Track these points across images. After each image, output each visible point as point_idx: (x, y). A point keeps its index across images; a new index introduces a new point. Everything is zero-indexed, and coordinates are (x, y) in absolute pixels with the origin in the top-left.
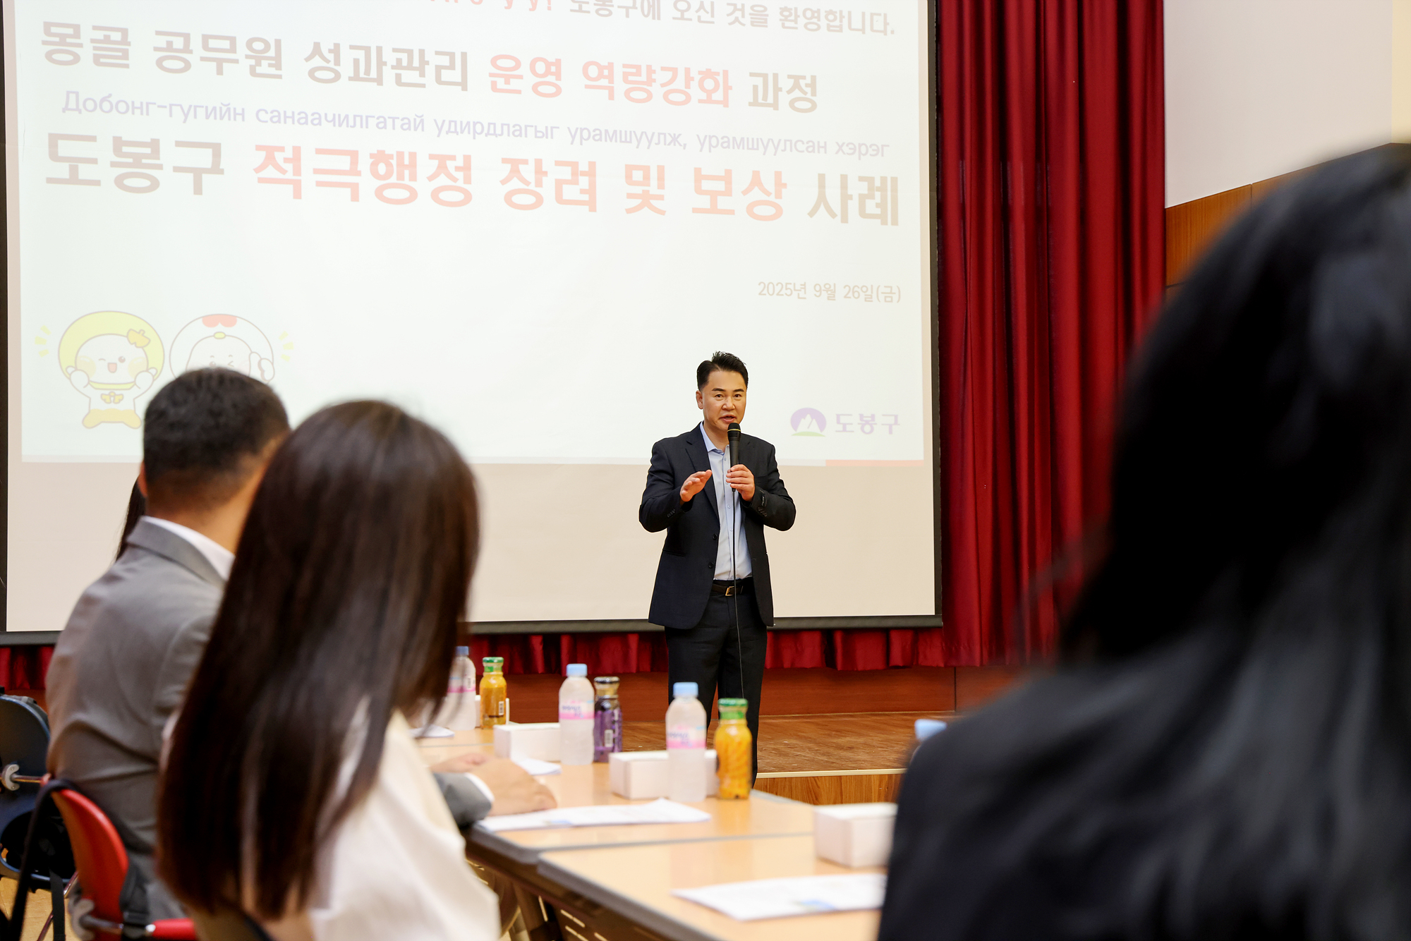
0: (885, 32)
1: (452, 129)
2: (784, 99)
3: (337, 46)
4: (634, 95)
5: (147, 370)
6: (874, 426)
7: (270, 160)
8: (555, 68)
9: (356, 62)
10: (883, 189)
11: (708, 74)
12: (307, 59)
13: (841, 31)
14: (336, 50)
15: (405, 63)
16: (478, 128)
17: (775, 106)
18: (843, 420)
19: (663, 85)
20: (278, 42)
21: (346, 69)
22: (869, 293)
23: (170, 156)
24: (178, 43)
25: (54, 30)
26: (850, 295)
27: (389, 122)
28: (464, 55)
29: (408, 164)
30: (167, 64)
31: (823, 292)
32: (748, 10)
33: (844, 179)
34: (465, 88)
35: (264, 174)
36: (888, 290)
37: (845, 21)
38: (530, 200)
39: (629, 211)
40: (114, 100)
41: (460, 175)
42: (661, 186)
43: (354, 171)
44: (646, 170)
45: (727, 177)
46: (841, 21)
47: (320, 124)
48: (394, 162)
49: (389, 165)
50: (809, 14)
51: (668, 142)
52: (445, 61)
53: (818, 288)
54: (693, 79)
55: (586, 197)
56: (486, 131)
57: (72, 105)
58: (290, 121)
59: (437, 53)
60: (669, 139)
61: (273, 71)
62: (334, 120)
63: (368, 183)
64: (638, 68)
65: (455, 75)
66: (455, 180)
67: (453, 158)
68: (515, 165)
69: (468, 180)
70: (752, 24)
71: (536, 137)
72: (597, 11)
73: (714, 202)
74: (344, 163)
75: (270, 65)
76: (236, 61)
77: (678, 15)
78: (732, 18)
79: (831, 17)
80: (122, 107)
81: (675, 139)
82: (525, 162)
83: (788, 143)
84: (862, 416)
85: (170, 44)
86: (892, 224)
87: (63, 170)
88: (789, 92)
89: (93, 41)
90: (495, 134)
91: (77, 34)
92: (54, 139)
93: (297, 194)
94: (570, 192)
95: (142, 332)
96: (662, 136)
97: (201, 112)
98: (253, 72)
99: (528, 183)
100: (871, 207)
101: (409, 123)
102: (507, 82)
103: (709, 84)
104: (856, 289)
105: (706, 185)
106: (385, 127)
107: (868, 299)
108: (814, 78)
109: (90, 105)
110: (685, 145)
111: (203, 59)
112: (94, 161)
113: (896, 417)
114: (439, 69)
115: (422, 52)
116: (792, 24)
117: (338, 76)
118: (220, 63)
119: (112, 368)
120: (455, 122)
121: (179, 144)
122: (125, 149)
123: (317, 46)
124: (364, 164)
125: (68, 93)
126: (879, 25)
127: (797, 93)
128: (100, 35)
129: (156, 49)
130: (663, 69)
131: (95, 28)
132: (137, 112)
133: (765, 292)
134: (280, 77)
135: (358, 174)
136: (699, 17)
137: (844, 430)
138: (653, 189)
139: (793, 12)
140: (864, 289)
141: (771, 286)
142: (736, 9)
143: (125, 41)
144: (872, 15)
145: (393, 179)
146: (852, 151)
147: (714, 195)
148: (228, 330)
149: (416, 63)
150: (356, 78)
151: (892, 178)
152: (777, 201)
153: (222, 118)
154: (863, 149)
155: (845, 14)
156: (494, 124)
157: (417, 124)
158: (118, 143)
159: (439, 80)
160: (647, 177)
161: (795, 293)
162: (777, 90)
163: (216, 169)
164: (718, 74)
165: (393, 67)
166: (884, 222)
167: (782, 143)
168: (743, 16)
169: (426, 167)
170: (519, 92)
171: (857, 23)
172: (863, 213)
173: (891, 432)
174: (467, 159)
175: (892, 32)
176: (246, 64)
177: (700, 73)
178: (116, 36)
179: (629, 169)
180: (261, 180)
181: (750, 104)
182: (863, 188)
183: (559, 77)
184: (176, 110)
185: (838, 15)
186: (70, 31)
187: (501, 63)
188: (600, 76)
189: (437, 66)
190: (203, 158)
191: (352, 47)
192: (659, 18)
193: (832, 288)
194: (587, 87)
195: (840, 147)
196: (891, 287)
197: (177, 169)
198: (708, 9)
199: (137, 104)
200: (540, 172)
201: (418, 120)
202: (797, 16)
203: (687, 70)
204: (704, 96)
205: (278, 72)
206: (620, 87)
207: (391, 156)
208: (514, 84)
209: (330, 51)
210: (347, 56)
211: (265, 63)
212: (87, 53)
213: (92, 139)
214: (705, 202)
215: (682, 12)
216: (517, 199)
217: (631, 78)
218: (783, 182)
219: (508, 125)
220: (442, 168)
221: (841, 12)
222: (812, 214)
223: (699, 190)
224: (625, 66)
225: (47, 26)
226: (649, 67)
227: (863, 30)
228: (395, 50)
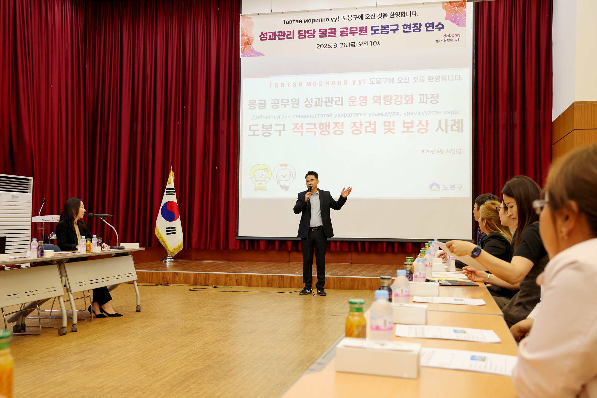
0: (459, 80)
1: (339, 116)
2: (429, 100)
3: (312, 98)
4: (386, 103)
5: (268, 177)
6: (455, 188)
7: (296, 127)
8: (365, 98)
9: (316, 102)
10: (458, 123)
11: (407, 96)
12: (305, 102)
13: (446, 81)
14: (311, 99)
15: (328, 101)
16: (345, 115)
17: (426, 103)
18: (445, 186)
19: (394, 100)
20: (298, 99)
21: (314, 104)
22: (454, 151)
23: (274, 128)
24: (276, 102)
25: (251, 102)
26: (448, 152)
27: (324, 116)
28: (342, 97)
29: (328, 125)
30: (274, 107)
31: (440, 152)
32: (419, 78)
33: (446, 121)
34: (342, 106)
35: (294, 130)
36: (460, 150)
37: (447, 78)
38: (358, 132)
39: (385, 133)
40: (262, 116)
41: (341, 127)
42: (394, 126)
43: (315, 128)
44: (389, 122)
45: (412, 123)
46: (446, 78)
47: (307, 117)
48: (324, 125)
49: (323, 126)
50: (436, 77)
51: (396, 115)
52: (337, 99)
53: (438, 151)
54: (403, 98)
55: (373, 130)
56: (347, 116)
57: (254, 118)
58: (300, 117)
59: (336, 98)
60: (396, 114)
61: (297, 106)
62: (311, 116)
63: (318, 131)
64: (388, 96)
65: (340, 103)
66: (339, 128)
67: (339, 123)
68: (355, 123)
69: (343, 128)
70: (420, 82)
71: (360, 116)
72: (377, 83)
73: (408, 129)
74: (313, 126)
75: (296, 105)
76: (289, 105)
77: (399, 81)
78: (414, 81)
79: (443, 77)
80: (264, 117)
81: (398, 114)
82: (357, 123)
83: (430, 112)
84: (451, 185)
85: (275, 102)
86: (461, 132)
87: (251, 133)
88: (430, 99)
89: (258, 103)
90: (350, 116)
91: (255, 102)
92: (250, 126)
93: (302, 135)
94: (369, 129)
95: (267, 169)
96: (394, 113)
97: (281, 117)
98: (292, 107)
99: (358, 128)
100: (455, 128)
101: (328, 115)
102: (353, 103)
103: (407, 99)
104: (450, 150)
105: (406, 125)
106: (323, 117)
107: (453, 153)
108: (438, 94)
109: (257, 118)
110: (400, 115)
111: (282, 105)
112: (258, 130)
113: (461, 185)
114: (336, 101)
115: (332, 98)
116: (432, 81)
117: (312, 106)
118: (285, 105)
119: (261, 177)
120: (340, 114)
121: (276, 125)
122: (264, 127)
123: (307, 99)
124: (317, 127)
125: (253, 115)
126: (458, 78)
127: (433, 99)
128: (260, 102)
129: (272, 104)
130: (395, 96)
131: (259, 100)
132: (267, 118)
133: (423, 152)
134: (298, 107)
135: (316, 129)
136: (405, 81)
137: (446, 189)
138: (391, 127)
139: (432, 77)
140: (452, 150)
141: (424, 151)
142: (415, 78)
143: (265, 103)
144: (456, 76)
145: (324, 129)
146: (449, 113)
147: (408, 128)
148: (286, 168)
149: (330, 101)
150: (316, 106)
151: (461, 119)
152: (427, 128)
153: (285, 118)
154: (452, 112)
155: (447, 76)
156: (350, 114)
157: (331, 115)
158: (263, 126)
159: (336, 104)
160: (390, 124)
161: (431, 152)
162: (427, 98)
163: (284, 130)
164: (410, 96)
165: (325, 102)
166: (459, 132)
167: (428, 112)
168: (417, 80)
169: (332, 126)
170: (356, 105)
171: (451, 78)
172: (452, 130)
173: (460, 190)
174: (343, 123)
175: (462, 80)
176: (291, 105)
177: (405, 96)
178: (263, 102)
179: (385, 122)
180: (294, 132)
181: (419, 103)
182: (452, 123)
183: (366, 101)
184: (276, 117)
185: (445, 77)
186: (254, 102)
187: (351, 98)
188: (378, 99)
189: (335, 101)
190: (281, 128)
191: (315, 98)
192: (394, 83)
193: (442, 150)
194: (374, 102)
195: (445, 112)
196: (460, 149)
197: (275, 131)
198: (408, 79)
199: (267, 117)
200: (361, 125)
201: (331, 114)
202: (433, 78)
203: (401, 96)
204: (406, 102)
205: (298, 106)
206: (383, 101)
207: (324, 124)
208: (355, 103)
209: (310, 100)
210: (314, 101)
211: (295, 104)
212: (257, 106)
213: (258, 125)
214: (406, 129)
215: (400, 81)
216: (355, 132)
217: (386, 99)
218: (428, 123)
219: (353, 114)
220: (336, 126)
221: (446, 76)
222: (436, 131)
223: (404, 127)
224: (384, 96)
225: (249, 101)
226: (391, 96)
227: (453, 80)
228: (325, 98)
